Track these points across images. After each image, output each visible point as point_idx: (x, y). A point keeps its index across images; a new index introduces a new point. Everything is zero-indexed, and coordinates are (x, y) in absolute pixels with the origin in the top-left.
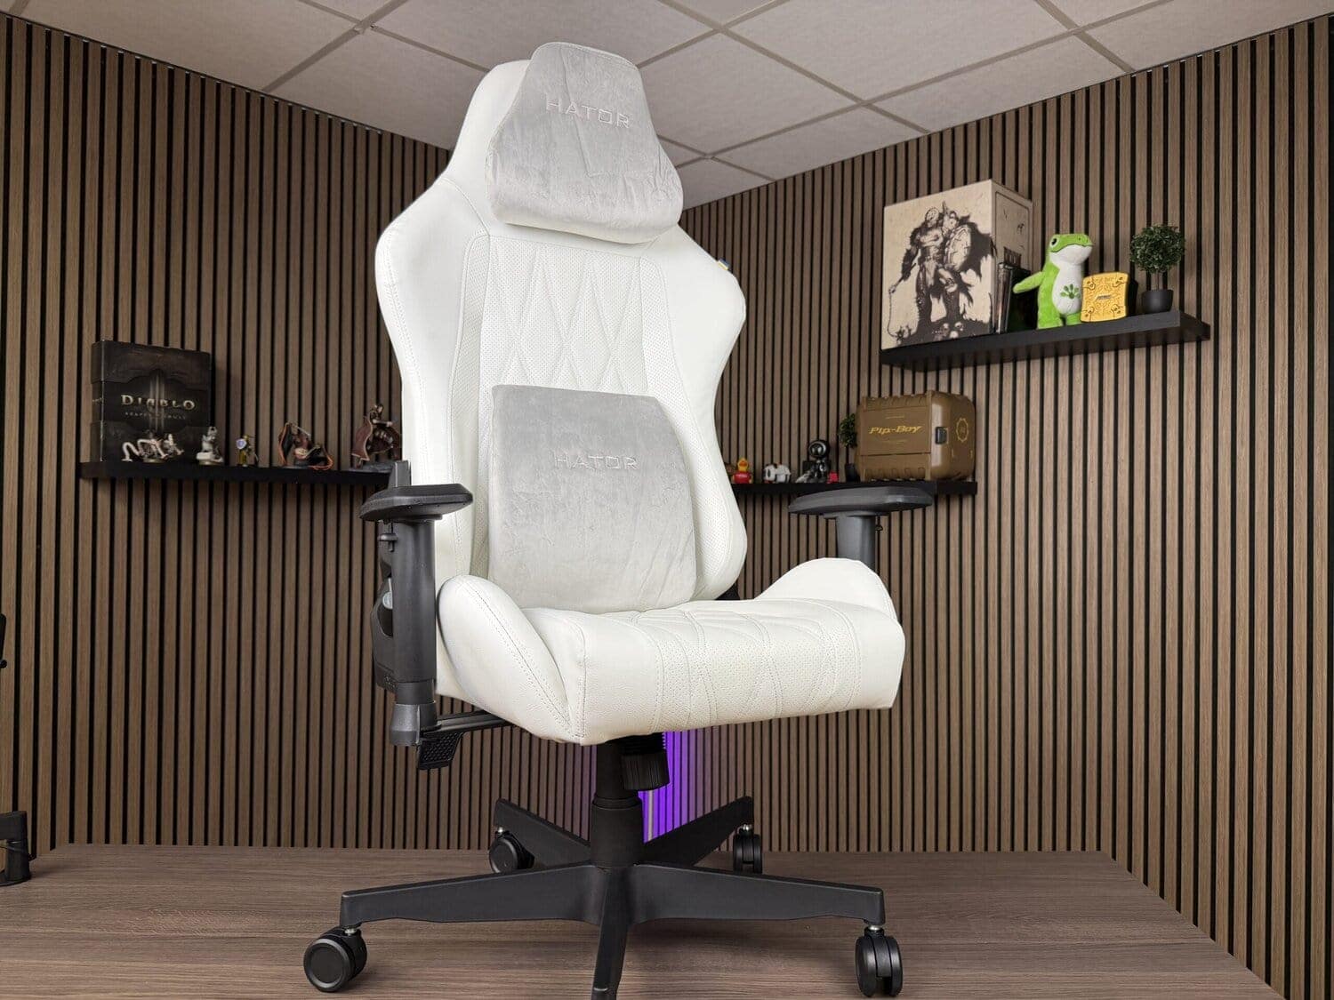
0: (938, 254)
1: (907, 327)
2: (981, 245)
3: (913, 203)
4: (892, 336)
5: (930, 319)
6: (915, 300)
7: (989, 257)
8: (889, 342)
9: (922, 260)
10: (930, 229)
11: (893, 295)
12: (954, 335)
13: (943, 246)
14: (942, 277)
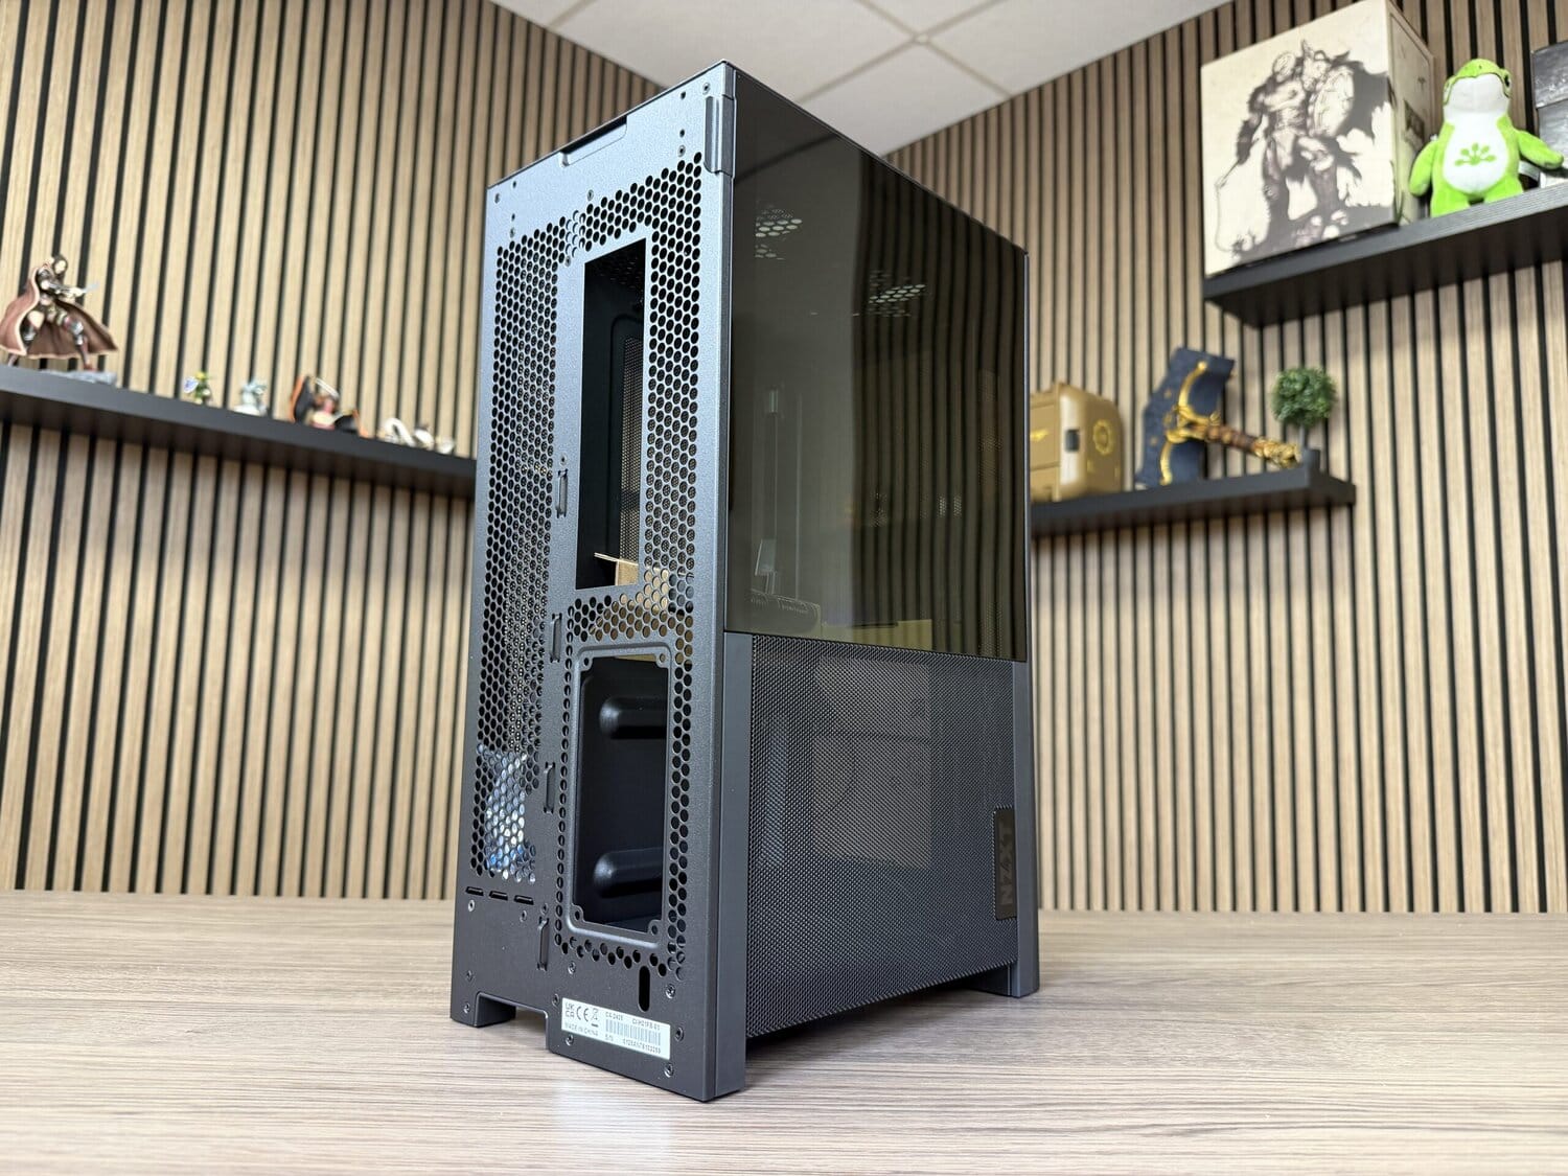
0: (1298, 116)
1: (1249, 233)
2: (1369, 90)
3: (1248, 53)
4: (1224, 250)
5: (1287, 216)
6: (1261, 193)
7: (1387, 105)
8: (1219, 260)
9: (1268, 132)
10: (1282, 83)
11: (1221, 191)
12: (1331, 232)
13: (1305, 103)
14: (1306, 149)
